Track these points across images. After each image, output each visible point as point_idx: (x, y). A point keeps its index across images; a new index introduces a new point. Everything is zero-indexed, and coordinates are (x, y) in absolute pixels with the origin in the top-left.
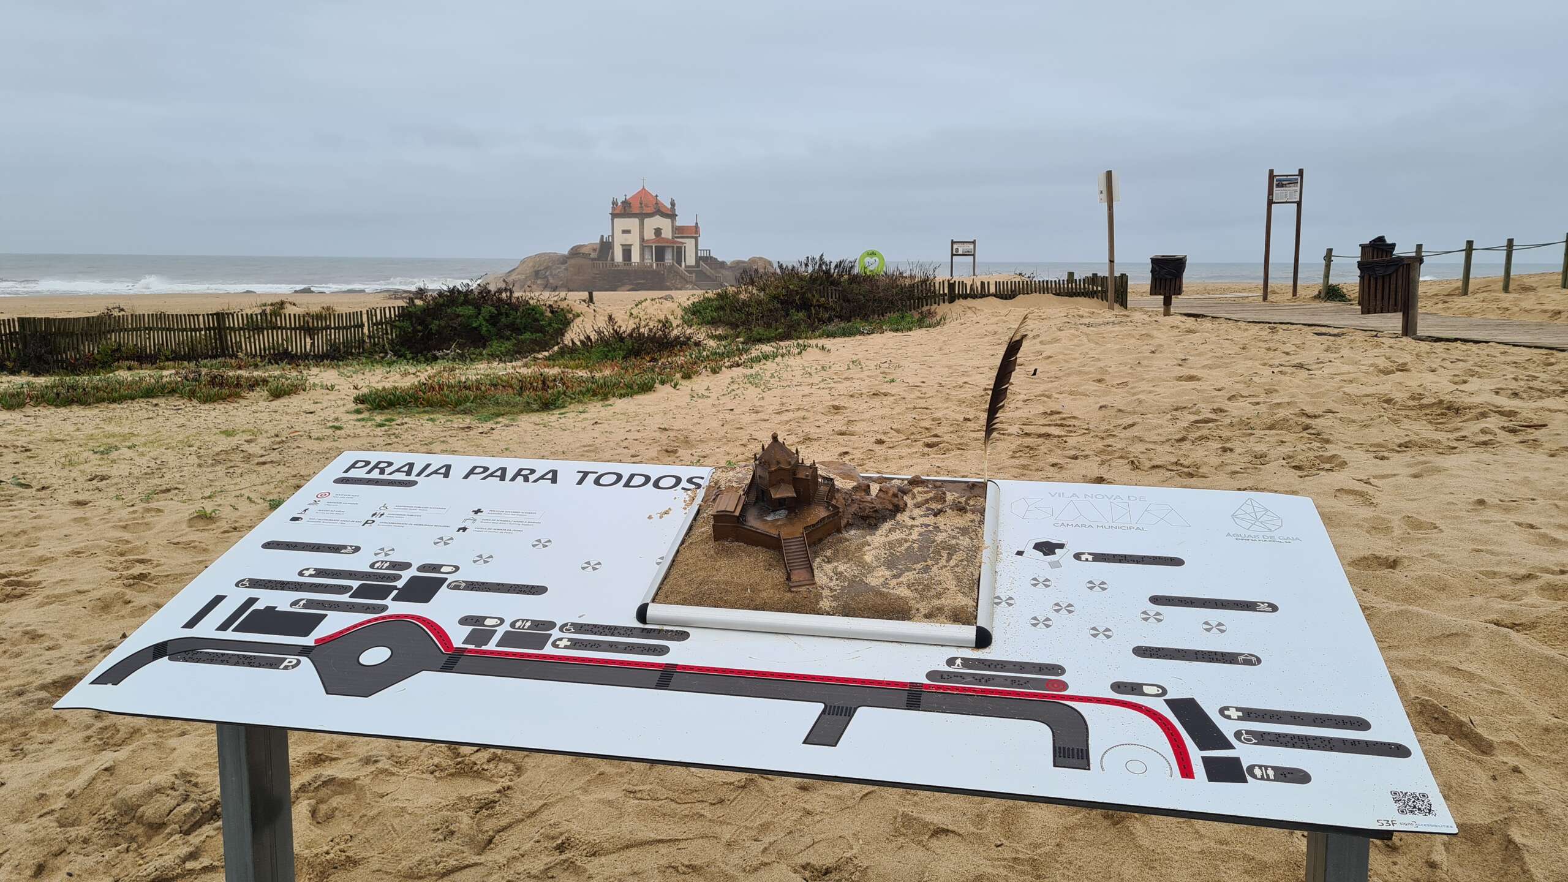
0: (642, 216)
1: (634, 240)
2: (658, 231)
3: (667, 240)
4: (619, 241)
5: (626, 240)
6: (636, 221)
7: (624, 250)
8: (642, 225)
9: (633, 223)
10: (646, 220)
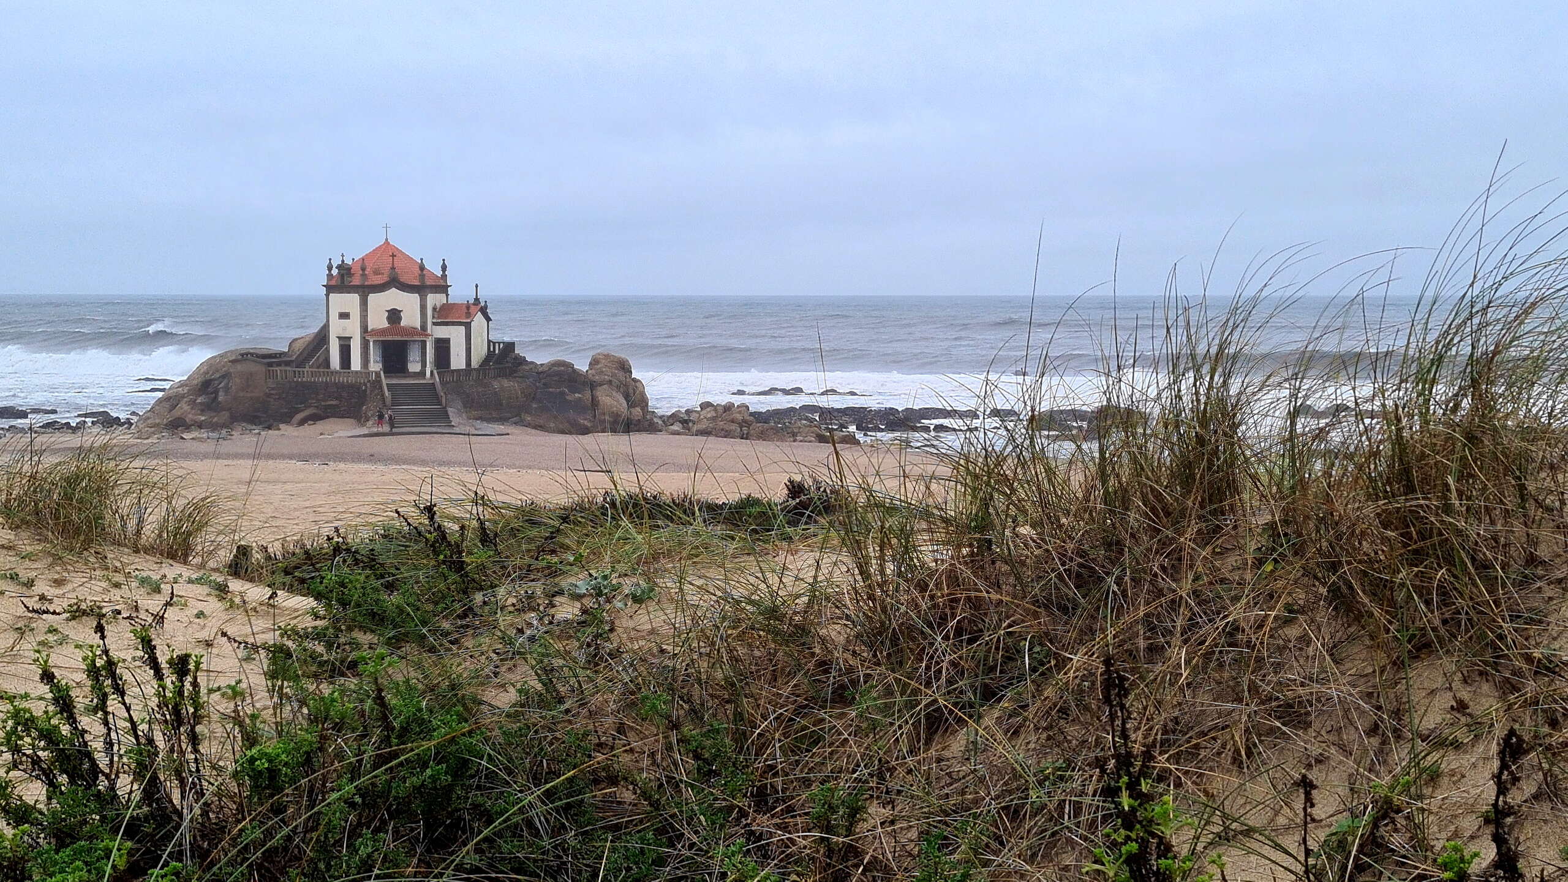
0: (365, 290)
1: (352, 328)
2: (394, 316)
3: (412, 331)
4: (337, 328)
5: (344, 329)
6: (355, 298)
7: (341, 346)
8: (364, 304)
9: (350, 302)
10: (372, 297)
